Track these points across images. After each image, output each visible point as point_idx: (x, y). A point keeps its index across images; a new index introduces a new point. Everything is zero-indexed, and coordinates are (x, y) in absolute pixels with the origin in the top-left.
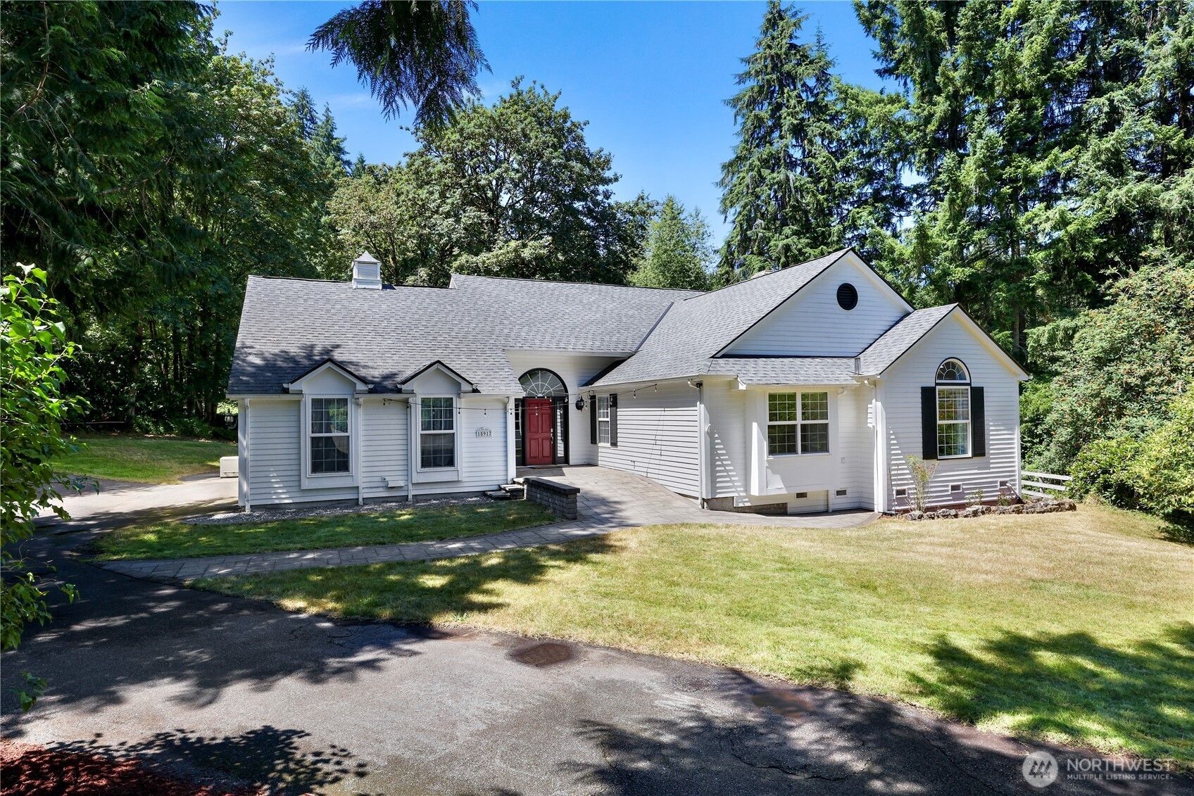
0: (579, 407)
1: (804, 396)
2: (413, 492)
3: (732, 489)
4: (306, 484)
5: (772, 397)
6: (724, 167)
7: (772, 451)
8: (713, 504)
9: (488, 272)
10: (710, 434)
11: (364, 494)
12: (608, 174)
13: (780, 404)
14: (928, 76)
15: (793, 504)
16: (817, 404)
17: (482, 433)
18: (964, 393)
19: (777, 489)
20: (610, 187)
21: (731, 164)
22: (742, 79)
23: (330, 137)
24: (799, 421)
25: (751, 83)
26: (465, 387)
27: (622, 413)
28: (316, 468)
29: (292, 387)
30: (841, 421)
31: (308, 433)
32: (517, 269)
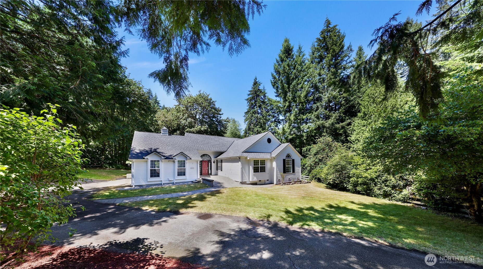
0: (214, 163)
1: (261, 161)
2: (175, 181)
3: (246, 180)
4: (149, 180)
5: (254, 161)
6: (245, 113)
7: (254, 172)
8: (242, 183)
9: (194, 133)
10: (242, 168)
11: (163, 182)
12: (221, 113)
13: (256, 162)
14: (285, 98)
15: (258, 183)
16: (263, 162)
17: (192, 168)
18: (291, 160)
19: (255, 180)
20: (221, 116)
21: (246, 112)
22: (249, 95)
23: (156, 100)
24: (260, 166)
25: (250, 96)
26: (188, 158)
27: (223, 164)
28: (151, 176)
29: (145, 157)
30: (268, 165)
31: (149, 168)
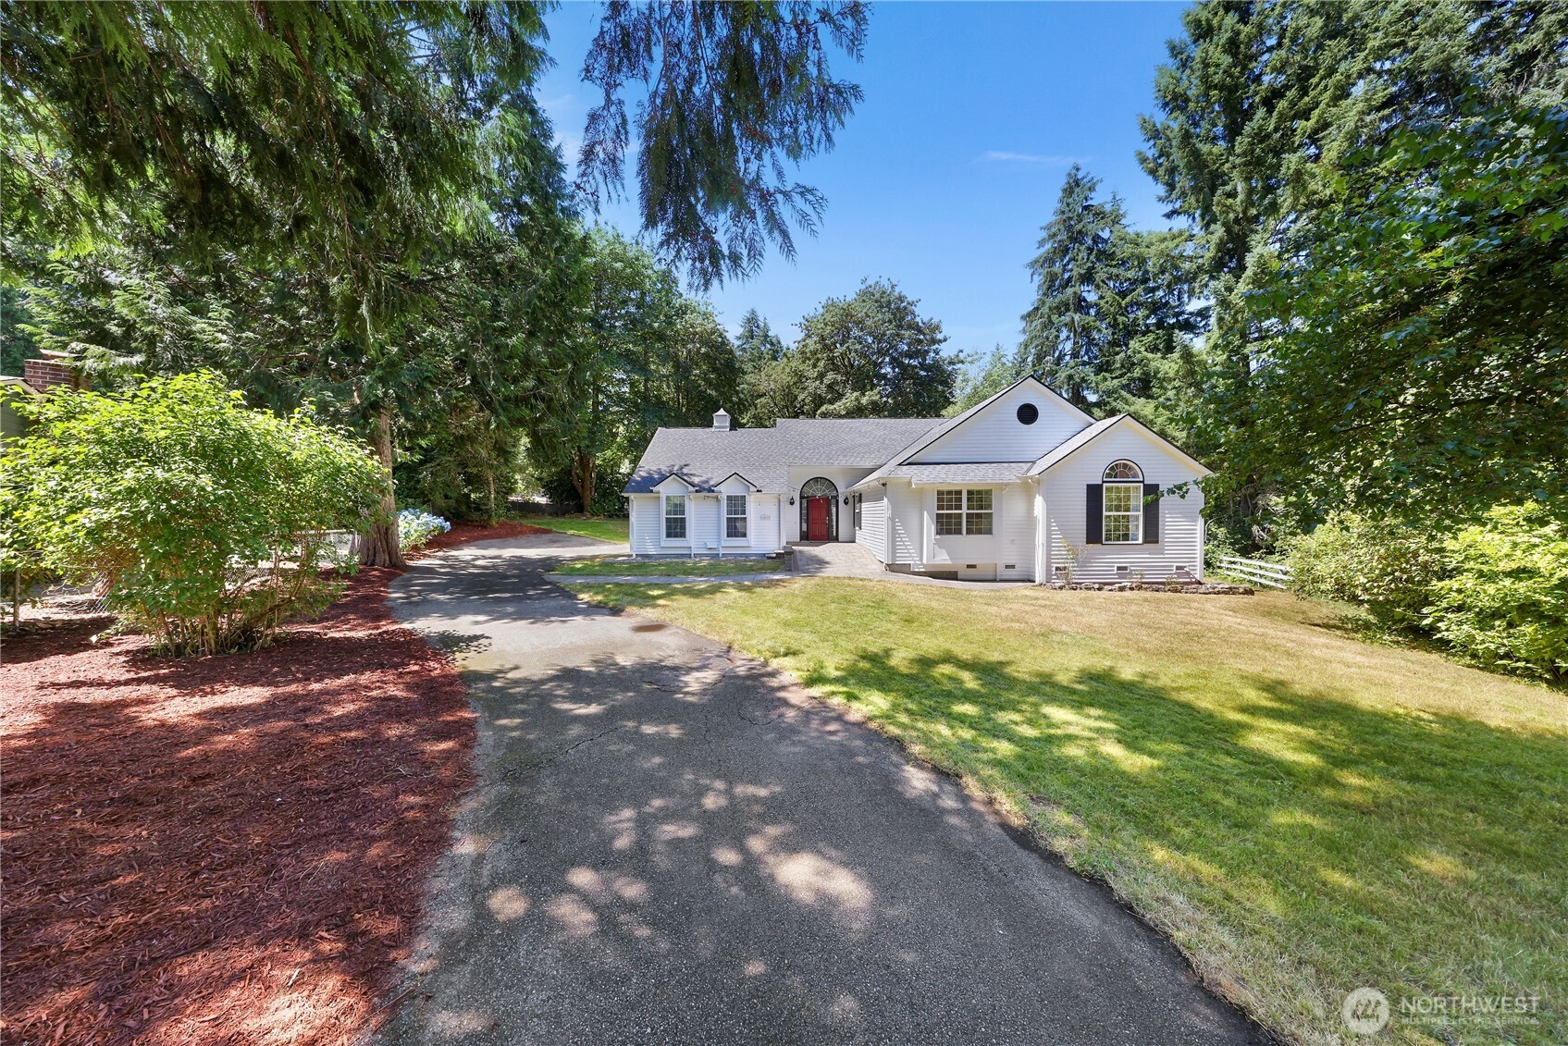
0: (846, 503)
1: (970, 493)
2: (722, 552)
3: (908, 557)
4: (663, 544)
5: (940, 493)
6: (1023, 318)
7: (939, 532)
8: (892, 568)
9: (841, 417)
10: (892, 519)
11: (694, 551)
12: (940, 336)
13: (948, 498)
15: (963, 572)
16: (980, 498)
17: (764, 517)
19: (943, 559)
20: (943, 346)
21: (1029, 315)
24: (964, 511)
26: (752, 489)
27: (864, 505)
28: (669, 535)
29: (654, 489)
30: (1007, 513)
32: (858, 412)
